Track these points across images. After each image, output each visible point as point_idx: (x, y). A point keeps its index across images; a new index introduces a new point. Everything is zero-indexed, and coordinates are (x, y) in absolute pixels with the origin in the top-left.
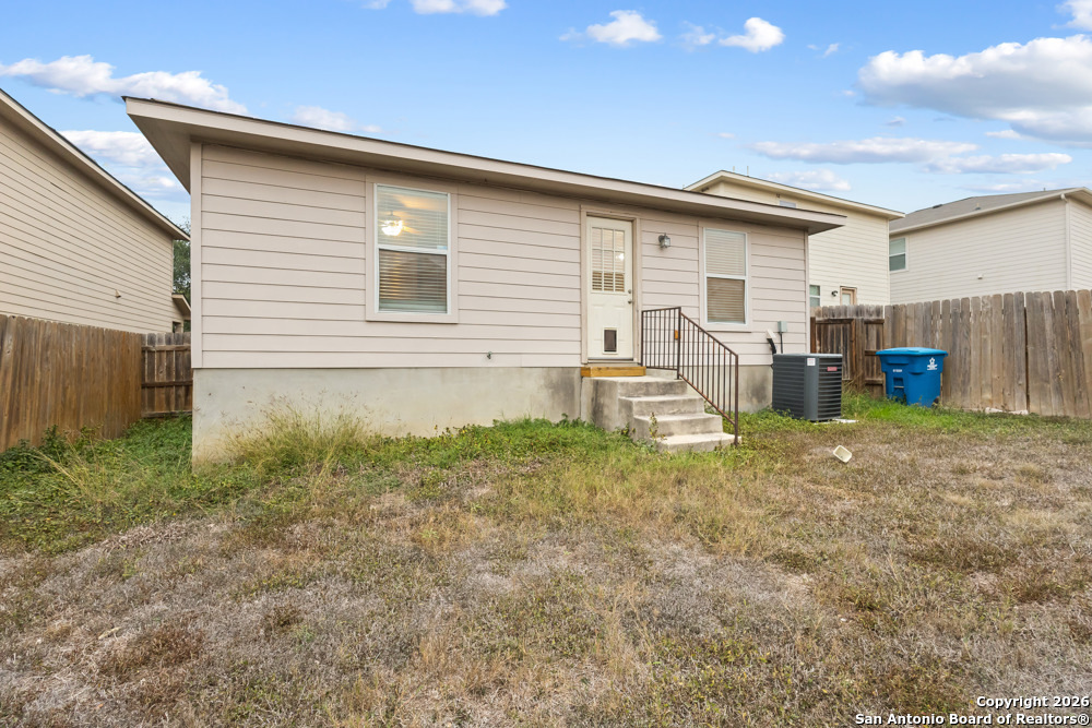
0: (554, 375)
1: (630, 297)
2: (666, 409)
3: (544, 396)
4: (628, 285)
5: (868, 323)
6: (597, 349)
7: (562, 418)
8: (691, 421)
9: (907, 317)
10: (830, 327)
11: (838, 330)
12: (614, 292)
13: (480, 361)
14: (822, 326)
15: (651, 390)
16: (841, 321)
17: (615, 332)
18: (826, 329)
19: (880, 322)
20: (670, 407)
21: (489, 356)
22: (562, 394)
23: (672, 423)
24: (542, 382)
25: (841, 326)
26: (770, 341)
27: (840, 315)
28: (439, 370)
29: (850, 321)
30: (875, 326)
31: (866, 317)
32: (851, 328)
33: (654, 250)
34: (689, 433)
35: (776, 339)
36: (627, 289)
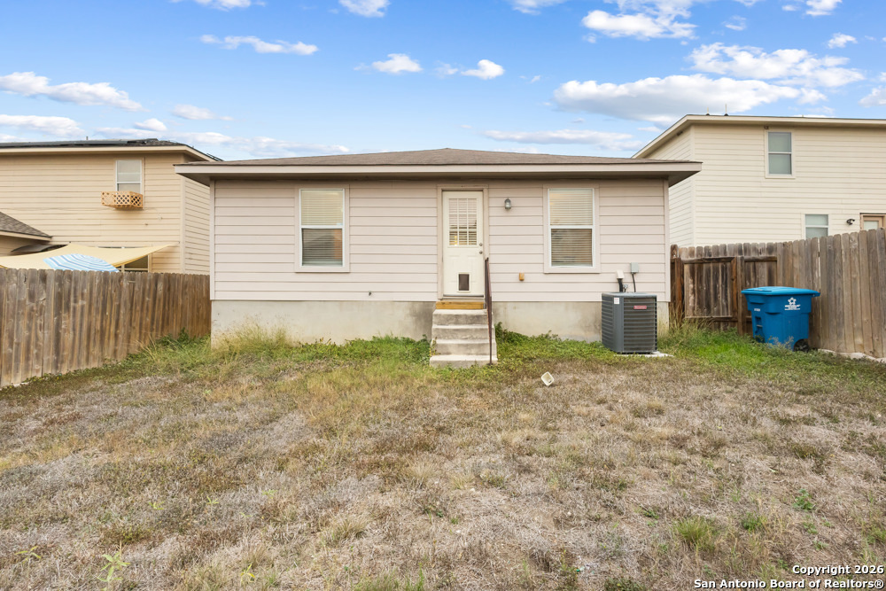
0: (417, 307)
1: (481, 249)
2: (460, 335)
3: (409, 321)
4: (479, 239)
5: (755, 261)
6: (453, 288)
7: (422, 338)
8: (467, 345)
9: (793, 255)
10: (705, 266)
11: (716, 270)
12: (468, 246)
13: (365, 297)
14: (696, 266)
15: (460, 320)
16: (719, 260)
17: (468, 276)
18: (700, 269)
19: (772, 260)
20: (464, 333)
21: (370, 294)
22: (423, 321)
23: (450, 345)
24: (408, 312)
25: (720, 265)
26: (620, 281)
27: (718, 254)
28: (337, 303)
29: (730, 259)
30: (765, 264)
31: (753, 255)
32: (731, 266)
33: (502, 212)
34: (464, 354)
35: (627, 280)
36: (478, 243)
